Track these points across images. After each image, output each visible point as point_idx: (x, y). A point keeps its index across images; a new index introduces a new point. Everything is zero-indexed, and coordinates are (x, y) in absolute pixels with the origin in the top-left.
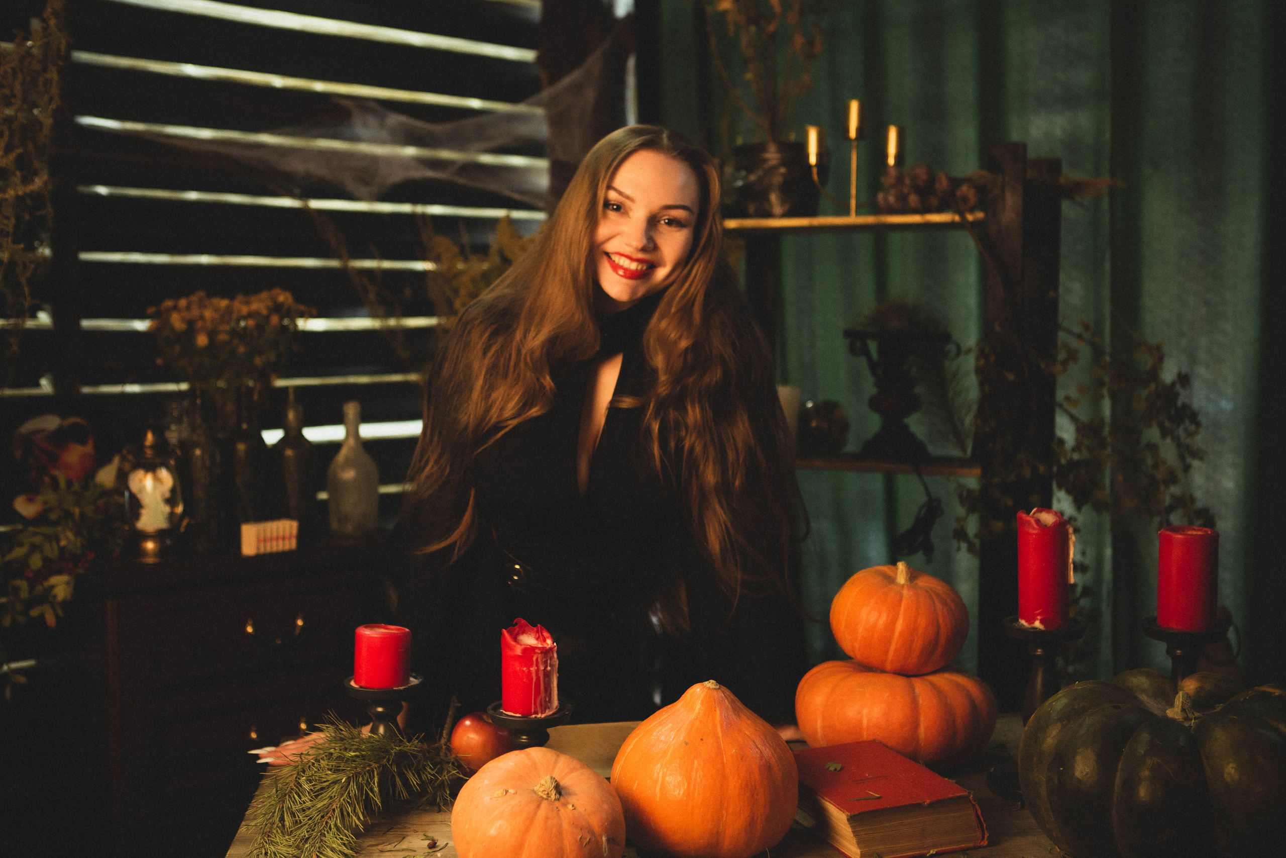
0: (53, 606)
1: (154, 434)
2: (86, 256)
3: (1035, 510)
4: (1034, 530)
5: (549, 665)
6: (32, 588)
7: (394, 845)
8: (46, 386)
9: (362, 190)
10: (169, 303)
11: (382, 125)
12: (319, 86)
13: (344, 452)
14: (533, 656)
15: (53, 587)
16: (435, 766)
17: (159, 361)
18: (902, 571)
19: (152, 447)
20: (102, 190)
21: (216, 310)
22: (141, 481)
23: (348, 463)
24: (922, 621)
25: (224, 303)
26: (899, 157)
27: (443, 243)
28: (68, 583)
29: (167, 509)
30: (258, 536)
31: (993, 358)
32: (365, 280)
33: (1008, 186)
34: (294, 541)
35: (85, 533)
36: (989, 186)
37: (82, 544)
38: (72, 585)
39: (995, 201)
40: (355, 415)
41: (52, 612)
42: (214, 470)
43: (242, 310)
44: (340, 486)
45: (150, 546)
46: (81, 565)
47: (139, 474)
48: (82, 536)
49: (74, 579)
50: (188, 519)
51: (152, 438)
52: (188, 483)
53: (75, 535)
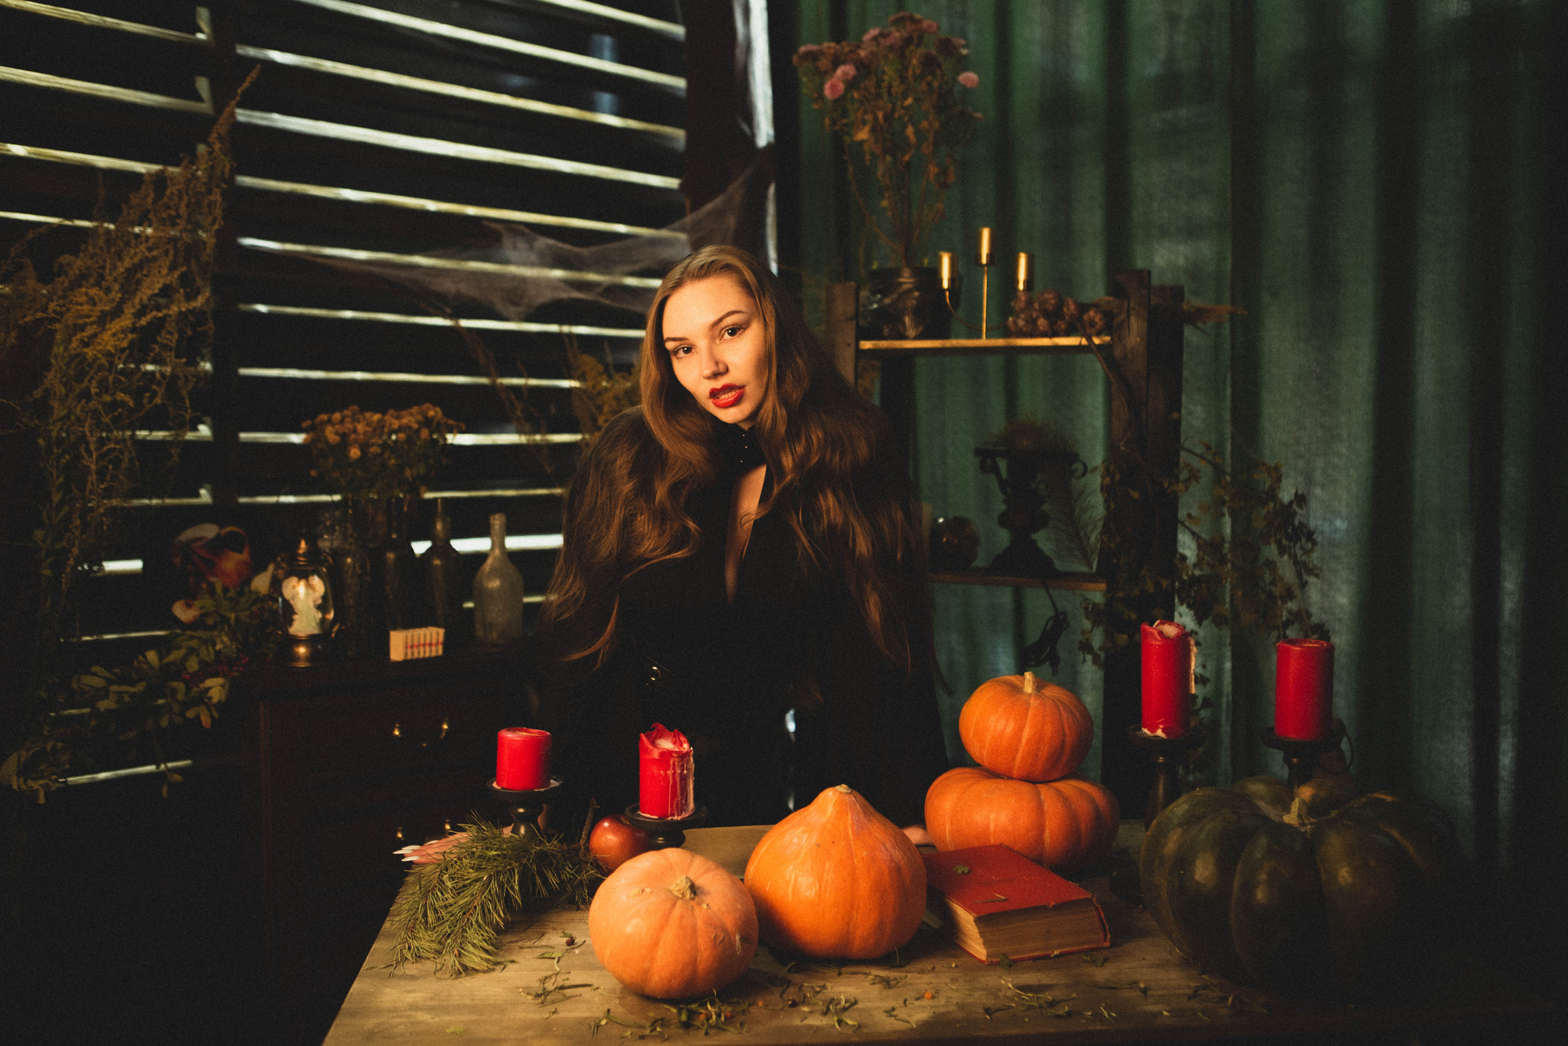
0: (208, 707)
1: (306, 543)
2: (244, 371)
3: (1158, 621)
4: (1156, 642)
5: (685, 769)
6: (189, 689)
7: (534, 941)
8: (205, 495)
9: (512, 310)
10: (324, 417)
11: (531, 248)
12: (471, 210)
13: (490, 561)
14: (670, 761)
15: (209, 689)
16: (574, 866)
17: (313, 473)
18: (1029, 680)
19: (304, 555)
20: (262, 308)
21: (368, 424)
22: (294, 587)
23: (495, 572)
24: (1049, 729)
25: (377, 417)
26: (1029, 282)
27: (587, 361)
28: (222, 686)
29: (319, 615)
30: (406, 643)
31: (1118, 477)
32: (513, 397)
33: (1133, 312)
34: (440, 648)
35: (240, 637)
36: (1115, 311)
37: (237, 648)
38: (227, 686)
39: (1120, 325)
40: (501, 526)
41: (208, 714)
42: (364, 579)
43: (394, 424)
44: (485, 594)
45: (300, 650)
46: (236, 667)
47: (293, 580)
48: (236, 640)
49: (228, 681)
50: (338, 625)
51: (303, 547)
52: (339, 591)
53: (231, 639)
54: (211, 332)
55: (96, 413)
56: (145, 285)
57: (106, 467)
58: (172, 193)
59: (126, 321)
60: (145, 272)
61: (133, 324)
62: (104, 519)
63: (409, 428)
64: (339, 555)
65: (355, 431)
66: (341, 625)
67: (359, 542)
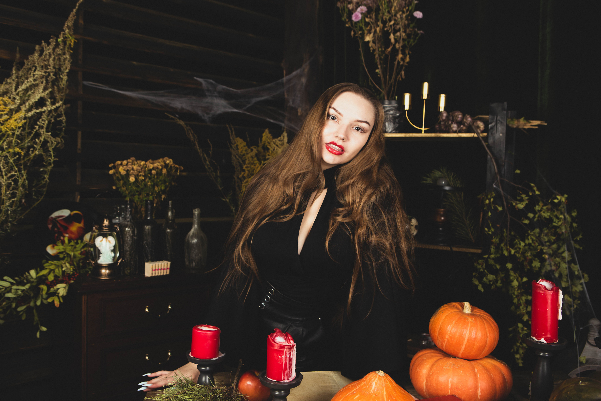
0: (59, 298)
1: (108, 220)
3: (540, 280)
4: (542, 292)
5: (291, 355)
6: (49, 289)
9: (205, 116)
10: (119, 162)
13: (193, 231)
14: (283, 350)
15: (58, 289)
17: (114, 188)
18: (467, 306)
22: (100, 241)
23: (195, 236)
25: (143, 163)
26: (446, 108)
27: (239, 140)
28: (65, 288)
29: (113, 255)
30: (152, 268)
31: (492, 200)
32: (205, 155)
33: (498, 122)
34: (168, 271)
35: (75, 264)
36: (490, 121)
37: (73, 269)
38: (67, 288)
39: (492, 128)
40: (198, 214)
41: (58, 300)
42: (134, 238)
43: (151, 166)
44: (190, 246)
45: (103, 271)
46: (72, 279)
47: (100, 238)
48: (74, 265)
49: (68, 285)
50: (121, 259)
51: (106, 223)
52: (122, 243)
53: (71, 265)
54: (64, 121)
55: (6, 157)
56: (32, 97)
57: (10, 183)
58: (46, 54)
59: (22, 114)
60: (32, 91)
61: (25, 115)
62: (9, 208)
63: (158, 168)
64: (122, 227)
65: (133, 169)
66: (123, 259)
67: (132, 221)
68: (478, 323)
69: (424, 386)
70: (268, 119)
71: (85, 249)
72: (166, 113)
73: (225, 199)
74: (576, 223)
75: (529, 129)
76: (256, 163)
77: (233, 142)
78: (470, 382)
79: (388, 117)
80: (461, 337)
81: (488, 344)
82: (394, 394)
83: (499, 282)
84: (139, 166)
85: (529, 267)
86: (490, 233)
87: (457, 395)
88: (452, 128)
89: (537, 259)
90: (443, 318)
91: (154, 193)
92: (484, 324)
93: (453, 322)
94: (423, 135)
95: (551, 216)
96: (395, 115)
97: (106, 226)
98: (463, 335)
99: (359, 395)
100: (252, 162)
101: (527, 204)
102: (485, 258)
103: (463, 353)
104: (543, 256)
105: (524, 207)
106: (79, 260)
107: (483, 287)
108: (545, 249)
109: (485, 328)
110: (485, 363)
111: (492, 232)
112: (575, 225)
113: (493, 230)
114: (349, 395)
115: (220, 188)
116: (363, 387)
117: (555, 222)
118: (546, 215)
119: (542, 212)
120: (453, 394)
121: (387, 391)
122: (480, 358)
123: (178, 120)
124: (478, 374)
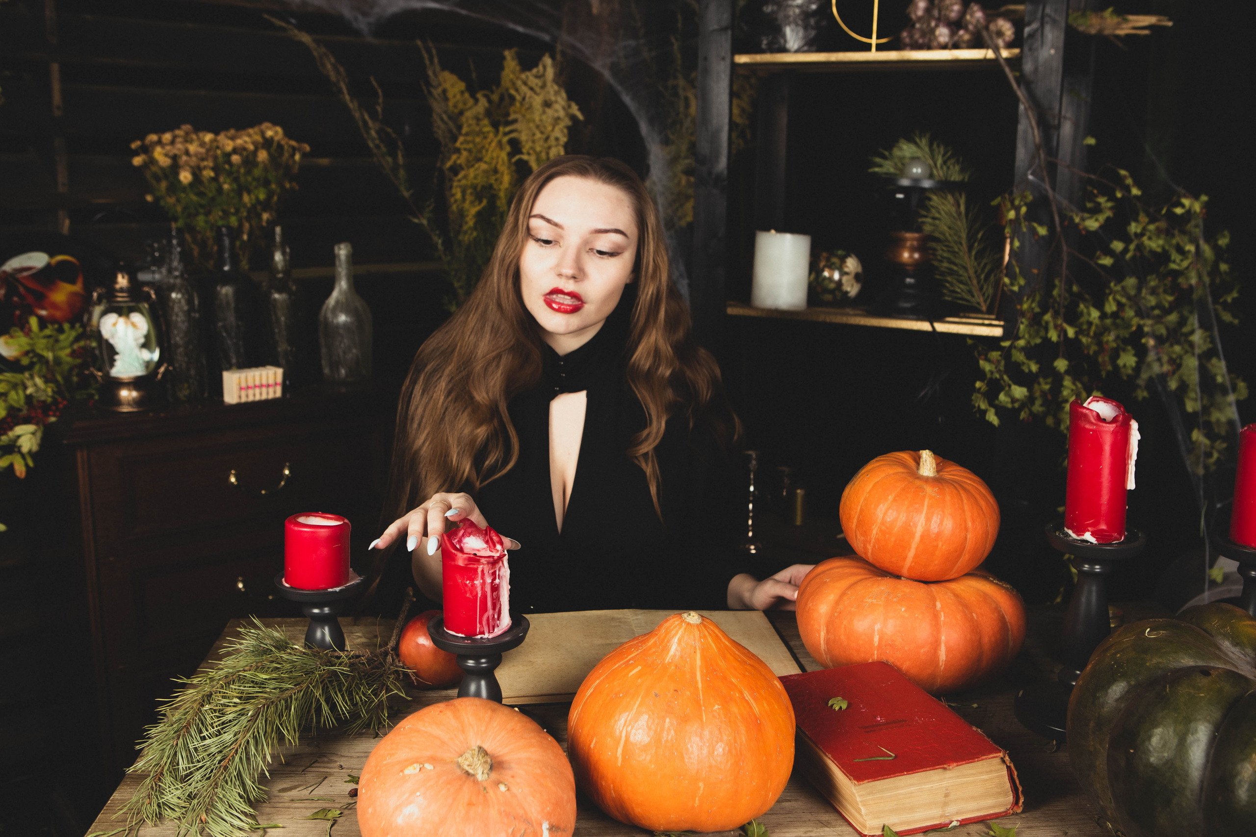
0: (23, 456)
1: (126, 277)
5: (497, 577)
7: (310, 789)
10: (154, 137)
13: (336, 294)
14: (478, 567)
15: (19, 437)
17: (149, 198)
18: (927, 460)
21: (201, 146)
22: (113, 325)
25: (210, 137)
27: (449, 79)
28: (33, 434)
29: (144, 355)
30: (240, 384)
31: (1024, 210)
33: (1047, 19)
34: (279, 389)
35: (59, 378)
37: (53, 391)
38: (39, 434)
39: (1032, 36)
40: (347, 256)
41: (22, 462)
42: (193, 315)
43: (228, 145)
44: (331, 330)
45: (124, 393)
46: (51, 413)
47: (112, 318)
48: (56, 382)
49: (42, 428)
50: (165, 365)
51: (122, 281)
52: (164, 328)
53: (47, 381)
63: (245, 149)
64: (163, 290)
65: (187, 153)
66: (169, 366)
67: (186, 276)
68: (948, 498)
69: (822, 642)
70: (511, 26)
71: (82, 343)
72: (266, 16)
73: (418, 218)
74: (1226, 262)
75: (1128, 36)
76: (488, 132)
77: (434, 83)
78: (923, 632)
79: (791, 13)
80: (908, 530)
81: (969, 545)
82: (722, 663)
83: (1038, 402)
84: (202, 144)
85: (1110, 368)
86: (1016, 288)
87: (891, 660)
88: (936, 38)
89: (1129, 348)
90: (869, 487)
91: (242, 210)
92: (962, 500)
93: (890, 497)
94: (873, 55)
95: (1167, 248)
96: (808, 7)
97: (122, 290)
98: (910, 526)
99: (639, 668)
100: (477, 129)
101: (1108, 219)
102: (1005, 347)
103: (910, 568)
104: (1143, 341)
105: (1101, 227)
106: (71, 369)
107: (996, 414)
108: (1148, 326)
109: (964, 511)
110: (963, 588)
111: (1020, 287)
112: (1224, 267)
113: (1022, 282)
114: (619, 666)
115: (406, 194)
116: (650, 648)
117: (1174, 262)
118: (1155, 244)
119: (1145, 239)
120: (884, 659)
121: (704, 658)
122: (952, 577)
123: (296, 32)
124: (942, 613)
